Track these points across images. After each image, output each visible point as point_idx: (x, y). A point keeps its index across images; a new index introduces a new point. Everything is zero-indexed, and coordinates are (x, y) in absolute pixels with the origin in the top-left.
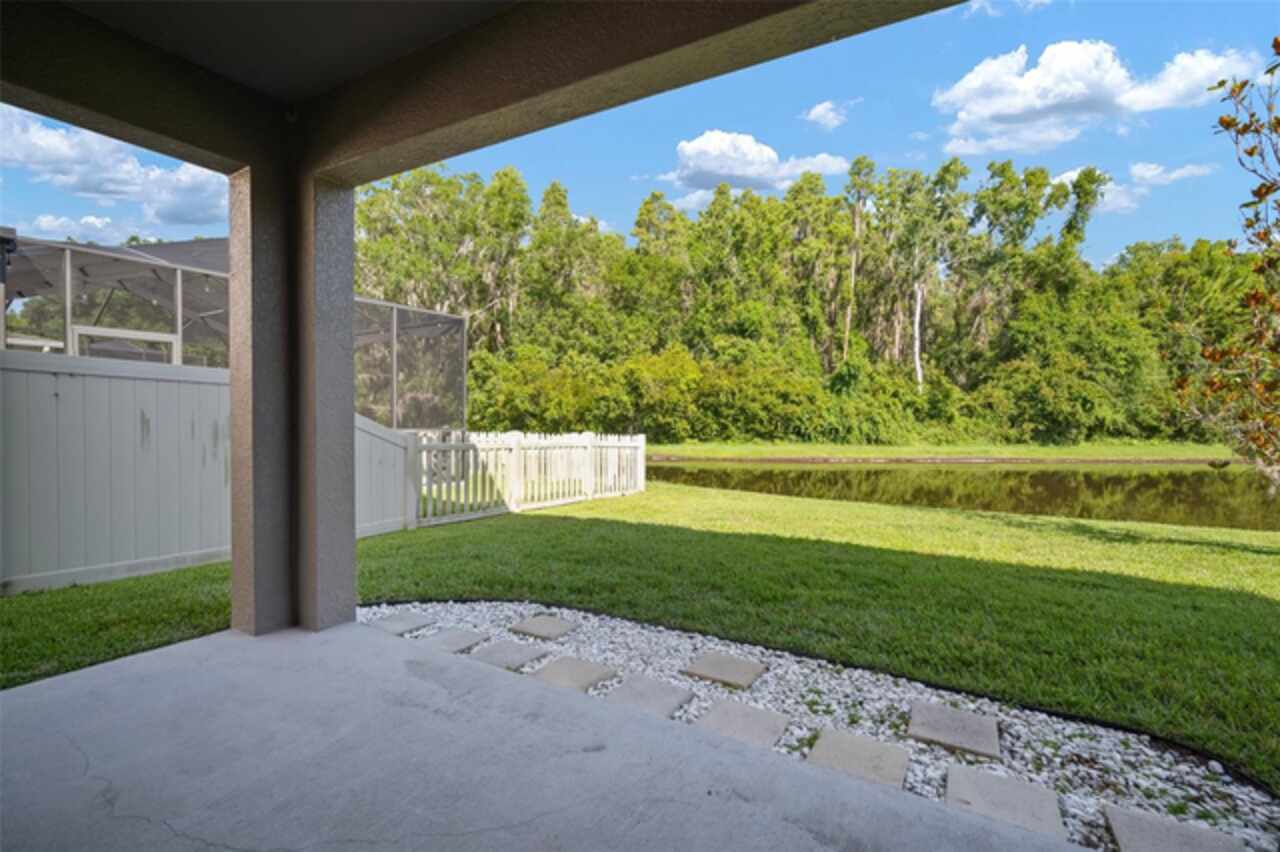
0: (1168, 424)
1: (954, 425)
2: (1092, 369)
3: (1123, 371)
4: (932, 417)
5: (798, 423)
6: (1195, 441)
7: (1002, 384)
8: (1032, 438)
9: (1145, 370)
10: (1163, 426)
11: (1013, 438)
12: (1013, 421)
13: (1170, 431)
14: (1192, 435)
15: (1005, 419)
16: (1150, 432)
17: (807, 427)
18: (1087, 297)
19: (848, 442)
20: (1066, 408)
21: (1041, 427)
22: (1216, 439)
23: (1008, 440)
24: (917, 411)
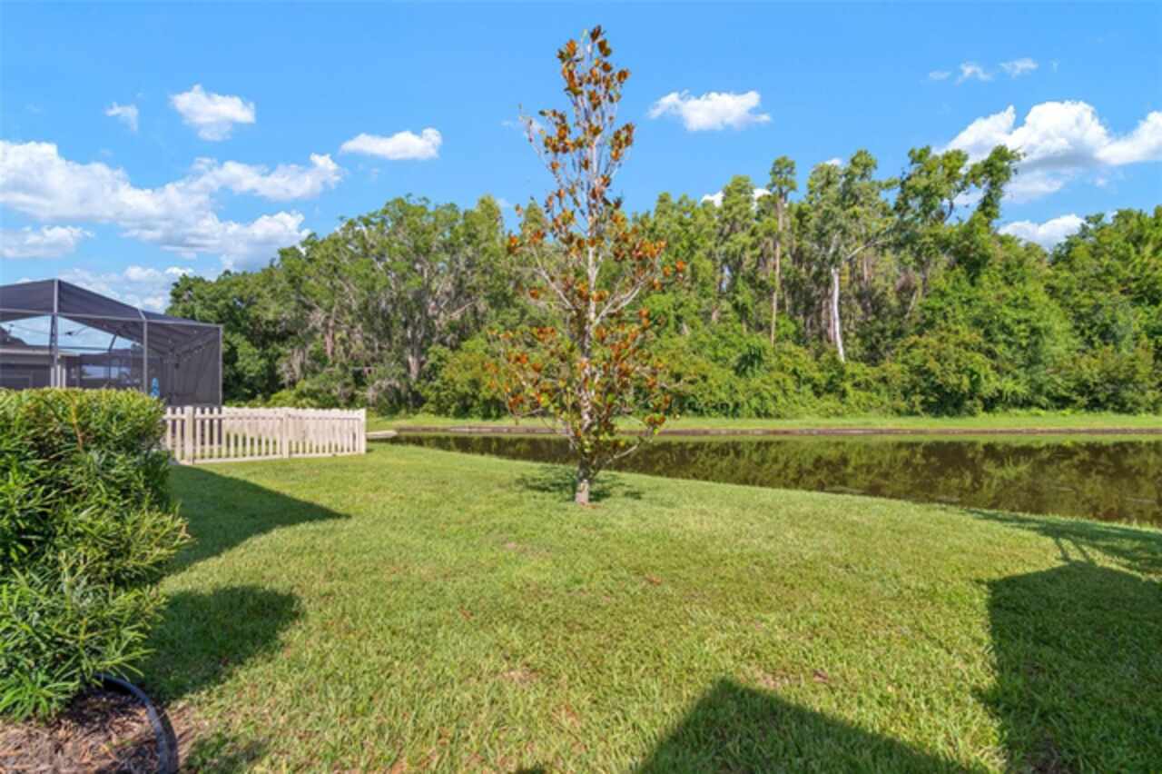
0: (1082, 394)
1: (847, 399)
2: (991, 341)
3: (1024, 342)
4: (830, 392)
5: (692, 399)
6: (1114, 410)
7: (900, 358)
8: (924, 410)
9: (1048, 341)
10: (1074, 396)
11: (903, 410)
12: (906, 394)
13: (1084, 400)
14: (1111, 405)
15: (899, 392)
16: (1062, 402)
17: (701, 403)
18: (1000, 271)
19: (738, 416)
20: (953, 380)
21: (932, 399)
22: (1142, 409)
23: (898, 412)
24: (815, 386)
